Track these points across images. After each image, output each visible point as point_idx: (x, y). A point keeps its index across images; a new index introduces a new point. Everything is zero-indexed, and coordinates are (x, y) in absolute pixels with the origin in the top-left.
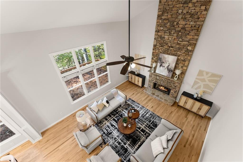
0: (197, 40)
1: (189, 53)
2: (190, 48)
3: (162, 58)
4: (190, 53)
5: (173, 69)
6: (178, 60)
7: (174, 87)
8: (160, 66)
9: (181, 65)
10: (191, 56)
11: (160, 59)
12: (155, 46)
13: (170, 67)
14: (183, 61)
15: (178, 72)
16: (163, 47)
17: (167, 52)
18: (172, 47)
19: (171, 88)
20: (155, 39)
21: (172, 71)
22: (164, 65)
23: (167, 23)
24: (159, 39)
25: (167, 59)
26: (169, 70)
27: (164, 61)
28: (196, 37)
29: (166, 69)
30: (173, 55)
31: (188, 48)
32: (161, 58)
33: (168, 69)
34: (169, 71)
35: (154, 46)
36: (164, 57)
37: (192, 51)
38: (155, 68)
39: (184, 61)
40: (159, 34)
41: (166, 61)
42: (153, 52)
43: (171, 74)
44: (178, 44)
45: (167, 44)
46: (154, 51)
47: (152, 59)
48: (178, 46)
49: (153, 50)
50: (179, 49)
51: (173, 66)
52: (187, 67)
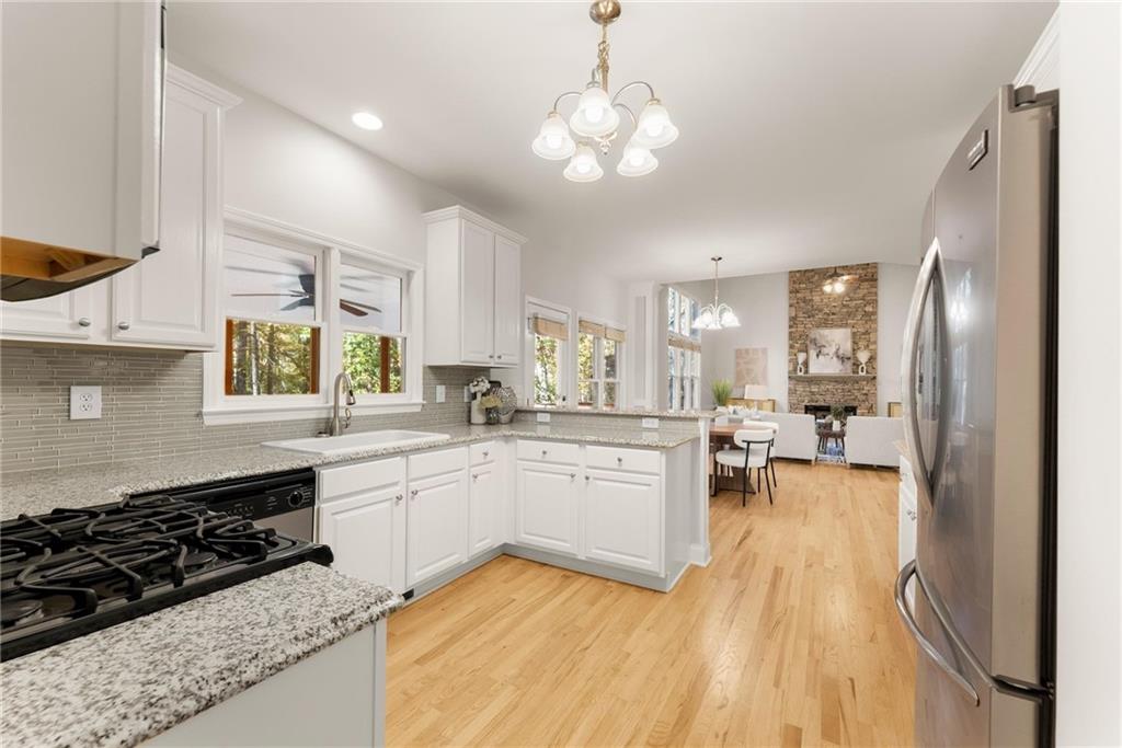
0: (876, 294)
1: (870, 317)
2: (869, 309)
3: (818, 337)
4: (873, 317)
5: (849, 353)
6: (854, 334)
7: (861, 398)
8: (818, 356)
9: (862, 344)
10: (875, 321)
11: (814, 341)
12: (793, 321)
13: (841, 352)
14: (864, 334)
15: (863, 357)
16: (813, 316)
17: (825, 324)
18: (833, 314)
19: (855, 404)
20: (791, 306)
21: (849, 359)
22: (825, 350)
23: (813, 277)
24: (802, 304)
25: (829, 338)
26: (843, 359)
27: (824, 344)
28: (874, 290)
29: (835, 359)
30: (841, 326)
31: (867, 309)
32: (815, 339)
33: (838, 357)
34: (843, 361)
35: (790, 320)
36: (820, 335)
37: (874, 313)
38: (806, 364)
39: (867, 333)
40: (799, 295)
41: (827, 342)
42: (790, 333)
43: (849, 364)
44: (844, 306)
45: (820, 311)
46: (793, 330)
47: (791, 347)
48: (845, 310)
49: (790, 327)
50: (849, 314)
51: (847, 347)
52: (875, 343)
